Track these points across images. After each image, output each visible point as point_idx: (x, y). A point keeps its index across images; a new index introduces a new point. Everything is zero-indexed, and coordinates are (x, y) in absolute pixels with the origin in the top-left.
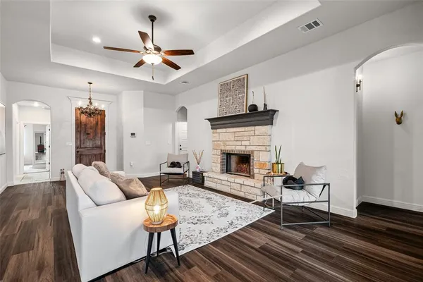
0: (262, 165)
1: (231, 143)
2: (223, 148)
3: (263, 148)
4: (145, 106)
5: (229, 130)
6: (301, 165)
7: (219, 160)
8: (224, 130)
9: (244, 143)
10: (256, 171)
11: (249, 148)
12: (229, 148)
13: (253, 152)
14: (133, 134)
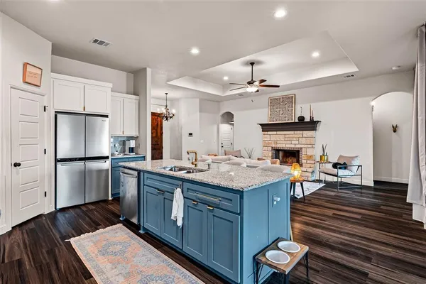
0: (310, 157)
1: (281, 142)
2: (274, 146)
3: (309, 146)
4: (200, 111)
5: (278, 133)
6: (341, 157)
7: (270, 155)
8: (275, 133)
9: (293, 142)
10: (304, 161)
11: (298, 146)
12: (279, 146)
13: (301, 148)
14: (191, 134)
